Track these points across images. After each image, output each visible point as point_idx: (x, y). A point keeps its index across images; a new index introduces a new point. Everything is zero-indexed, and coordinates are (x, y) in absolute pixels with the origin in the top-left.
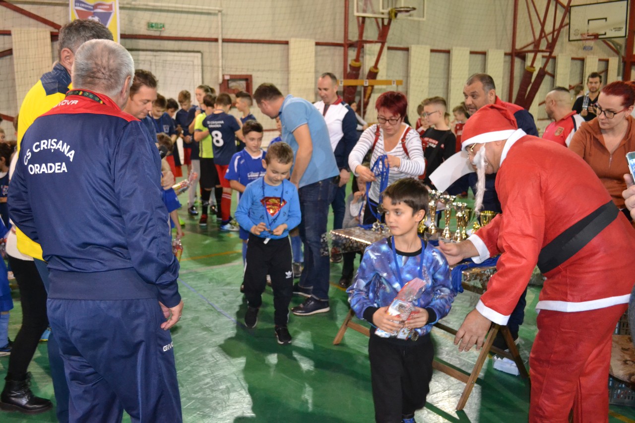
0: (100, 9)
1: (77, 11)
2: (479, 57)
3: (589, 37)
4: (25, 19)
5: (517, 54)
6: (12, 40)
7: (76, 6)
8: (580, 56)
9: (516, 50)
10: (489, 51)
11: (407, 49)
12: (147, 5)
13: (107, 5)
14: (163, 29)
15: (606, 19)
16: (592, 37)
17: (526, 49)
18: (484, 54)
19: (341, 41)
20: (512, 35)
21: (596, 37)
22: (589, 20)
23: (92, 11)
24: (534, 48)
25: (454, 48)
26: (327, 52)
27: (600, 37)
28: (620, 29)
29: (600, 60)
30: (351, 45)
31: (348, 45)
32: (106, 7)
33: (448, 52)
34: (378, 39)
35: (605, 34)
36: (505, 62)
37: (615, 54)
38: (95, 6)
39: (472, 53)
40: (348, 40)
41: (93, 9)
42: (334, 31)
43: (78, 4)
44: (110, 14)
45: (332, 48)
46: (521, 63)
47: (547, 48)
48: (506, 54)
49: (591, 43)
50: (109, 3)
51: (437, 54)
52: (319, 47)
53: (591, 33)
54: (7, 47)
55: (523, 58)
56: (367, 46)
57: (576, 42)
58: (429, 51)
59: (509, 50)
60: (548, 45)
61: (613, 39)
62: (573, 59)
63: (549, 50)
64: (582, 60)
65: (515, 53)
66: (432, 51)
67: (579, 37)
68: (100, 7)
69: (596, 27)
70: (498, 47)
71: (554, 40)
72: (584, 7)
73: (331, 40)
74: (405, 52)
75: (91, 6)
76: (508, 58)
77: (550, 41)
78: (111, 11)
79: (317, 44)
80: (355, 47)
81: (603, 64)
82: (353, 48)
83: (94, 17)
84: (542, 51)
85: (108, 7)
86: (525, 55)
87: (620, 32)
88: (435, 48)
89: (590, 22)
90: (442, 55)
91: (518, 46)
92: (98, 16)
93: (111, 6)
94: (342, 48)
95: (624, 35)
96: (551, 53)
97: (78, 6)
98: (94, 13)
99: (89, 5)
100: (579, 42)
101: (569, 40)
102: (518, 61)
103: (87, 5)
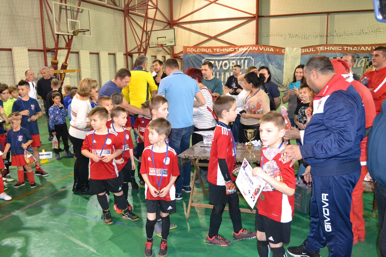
2: (112, 56)
3: (159, 46)
5: (128, 55)
8: (154, 55)
9: (128, 52)
10: (117, 54)
11: (78, 53)
15: (165, 37)
16: (160, 46)
17: (131, 52)
18: (114, 54)
19: (42, 49)
20: (125, 45)
21: (162, 45)
22: (157, 38)
24: (138, 51)
25: (101, 51)
26: (34, 55)
27: (164, 46)
28: (172, 42)
29: (162, 56)
30: (49, 50)
31: (46, 51)
33: (98, 54)
34: (66, 47)
35: (166, 44)
36: (124, 58)
37: (167, 54)
39: (109, 54)
40: (46, 48)
42: (37, 43)
45: (37, 52)
46: (131, 59)
47: (143, 51)
48: (124, 54)
49: (161, 49)
51: (92, 55)
52: (30, 52)
53: (159, 44)
55: (132, 56)
56: (59, 51)
57: (152, 48)
58: (89, 53)
59: (125, 53)
60: (144, 49)
61: (169, 47)
62: (152, 56)
63: (145, 52)
64: (155, 57)
65: (128, 54)
66: (90, 53)
67: (154, 46)
69: (161, 41)
70: (120, 51)
71: (147, 47)
72: (157, 31)
73: (36, 48)
74: (77, 54)
76: (125, 56)
77: (145, 47)
79: (29, 50)
80: (51, 52)
81: (163, 58)
82: (50, 53)
84: (142, 53)
86: (132, 55)
87: (172, 43)
88: (91, 52)
89: (158, 38)
90: (95, 55)
91: (129, 50)
94: (43, 53)
95: (174, 45)
96: (146, 53)
100: (153, 48)
101: (149, 47)
102: (129, 58)
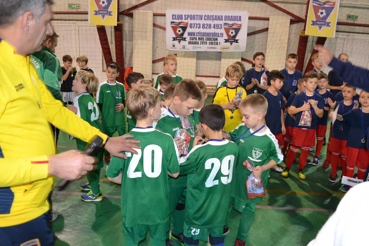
0: (327, 5)
1: (313, 6)
4: (277, 11)
6: (269, 23)
7: (313, 3)
12: (351, 4)
13: (332, 2)
14: (356, 19)
23: (322, 6)
32: (331, 4)
38: (325, 3)
41: (323, 5)
43: (315, 2)
44: (333, 8)
50: (333, 1)
54: (266, 27)
68: (328, 3)
75: (322, 3)
78: (334, 6)
83: (323, 10)
85: (332, 4)
92: (325, 9)
93: (334, 3)
97: (314, 3)
98: (323, 7)
99: (321, 2)
103: (320, 2)
